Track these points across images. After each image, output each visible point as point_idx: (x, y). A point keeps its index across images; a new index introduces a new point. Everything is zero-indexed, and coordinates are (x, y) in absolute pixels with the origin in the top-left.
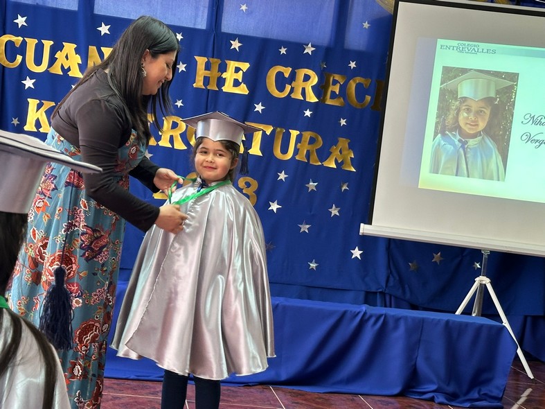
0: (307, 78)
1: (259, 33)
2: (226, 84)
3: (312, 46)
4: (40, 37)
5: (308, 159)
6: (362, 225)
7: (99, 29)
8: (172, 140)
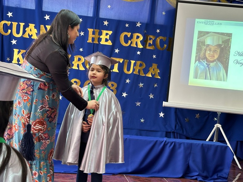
0: (138, 37)
1: (116, 18)
2: (102, 41)
3: (140, 23)
4: (18, 21)
5: (139, 73)
6: (164, 102)
7: (45, 17)
8: (78, 66)
